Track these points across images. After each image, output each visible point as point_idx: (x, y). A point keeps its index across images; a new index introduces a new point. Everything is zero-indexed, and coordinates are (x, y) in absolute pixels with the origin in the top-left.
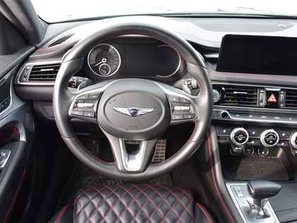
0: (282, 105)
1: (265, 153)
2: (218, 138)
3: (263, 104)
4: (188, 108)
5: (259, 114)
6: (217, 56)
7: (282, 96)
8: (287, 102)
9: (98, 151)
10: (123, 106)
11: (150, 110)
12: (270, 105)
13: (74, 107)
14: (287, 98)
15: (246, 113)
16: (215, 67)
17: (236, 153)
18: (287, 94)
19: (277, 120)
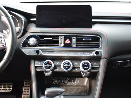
0: (74, 45)
1: (77, 82)
2: (36, 67)
5: (60, 51)
6: (35, 19)
7: (74, 40)
8: (77, 43)
14: (77, 41)
17: (47, 77)
18: (77, 39)
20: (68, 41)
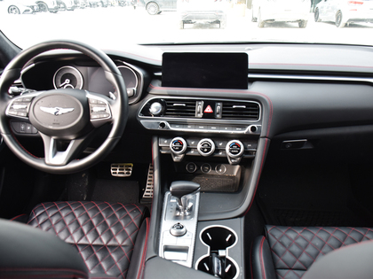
0: (218, 116)
1: (223, 170)
2: (160, 148)
3: (201, 115)
4: (103, 109)
5: (196, 125)
7: (219, 107)
8: (223, 113)
9: (87, 184)
10: (49, 107)
11: (71, 110)
12: (206, 116)
13: (11, 108)
14: (223, 109)
15: (184, 124)
16: (160, 83)
17: (176, 162)
18: (223, 106)
19: (214, 130)
20: (209, 109)
